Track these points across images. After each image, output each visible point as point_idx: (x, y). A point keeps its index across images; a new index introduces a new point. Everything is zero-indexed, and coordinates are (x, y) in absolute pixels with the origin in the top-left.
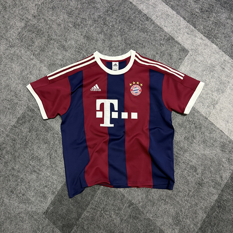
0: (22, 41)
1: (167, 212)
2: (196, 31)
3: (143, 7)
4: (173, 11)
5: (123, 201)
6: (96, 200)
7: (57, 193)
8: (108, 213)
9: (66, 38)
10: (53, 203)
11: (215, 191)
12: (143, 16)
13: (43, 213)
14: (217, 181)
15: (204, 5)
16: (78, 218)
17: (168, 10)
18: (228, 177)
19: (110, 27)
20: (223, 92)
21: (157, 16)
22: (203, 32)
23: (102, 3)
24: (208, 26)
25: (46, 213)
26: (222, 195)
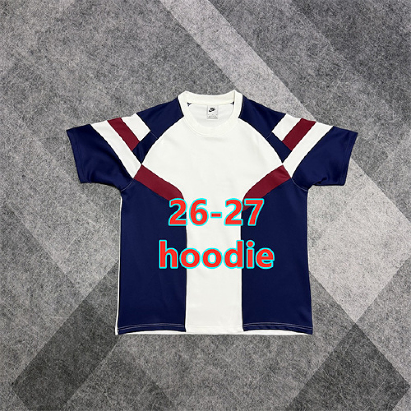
0: (6, 93)
1: (211, 407)
2: (304, 108)
3: (218, 56)
4: (269, 69)
5: (141, 380)
6: (98, 374)
7: (36, 354)
8: (116, 398)
9: (81, 97)
10: (28, 371)
11: (295, 384)
12: (217, 72)
13: (11, 383)
14: (301, 367)
15: (325, 64)
16: (66, 400)
17: (260, 66)
18: (321, 363)
19: (158, 85)
20: (332, 220)
21: (239, 75)
22: (314, 111)
23: (148, 42)
24: (325, 102)
25: (16, 385)
26: (306, 392)
